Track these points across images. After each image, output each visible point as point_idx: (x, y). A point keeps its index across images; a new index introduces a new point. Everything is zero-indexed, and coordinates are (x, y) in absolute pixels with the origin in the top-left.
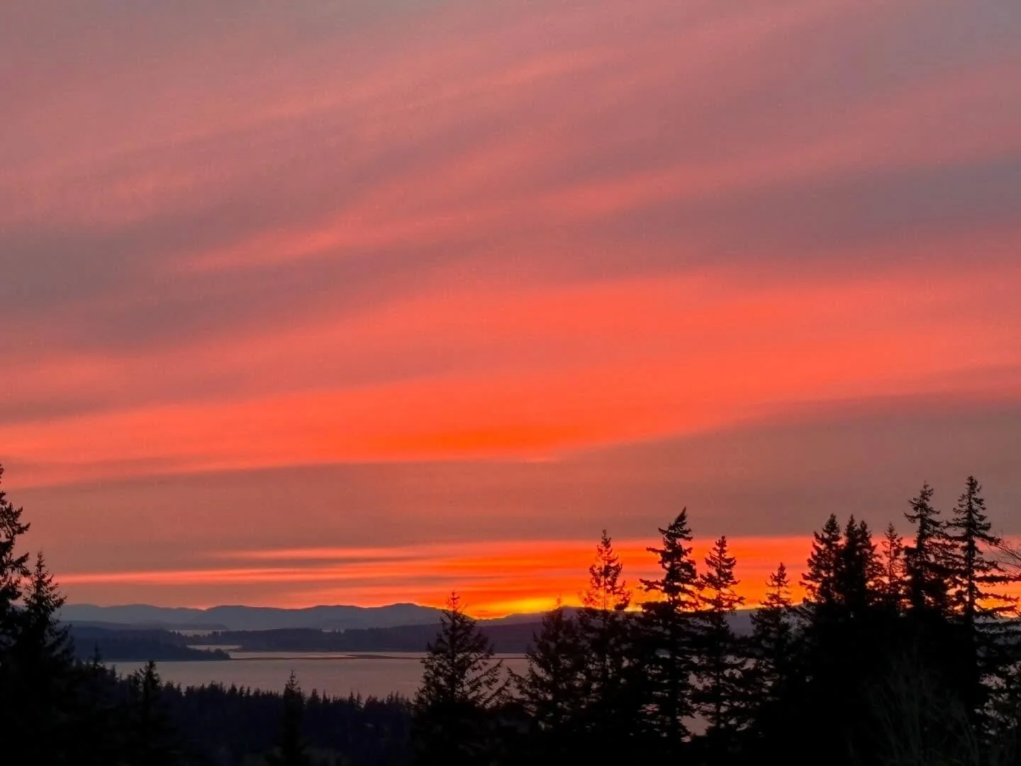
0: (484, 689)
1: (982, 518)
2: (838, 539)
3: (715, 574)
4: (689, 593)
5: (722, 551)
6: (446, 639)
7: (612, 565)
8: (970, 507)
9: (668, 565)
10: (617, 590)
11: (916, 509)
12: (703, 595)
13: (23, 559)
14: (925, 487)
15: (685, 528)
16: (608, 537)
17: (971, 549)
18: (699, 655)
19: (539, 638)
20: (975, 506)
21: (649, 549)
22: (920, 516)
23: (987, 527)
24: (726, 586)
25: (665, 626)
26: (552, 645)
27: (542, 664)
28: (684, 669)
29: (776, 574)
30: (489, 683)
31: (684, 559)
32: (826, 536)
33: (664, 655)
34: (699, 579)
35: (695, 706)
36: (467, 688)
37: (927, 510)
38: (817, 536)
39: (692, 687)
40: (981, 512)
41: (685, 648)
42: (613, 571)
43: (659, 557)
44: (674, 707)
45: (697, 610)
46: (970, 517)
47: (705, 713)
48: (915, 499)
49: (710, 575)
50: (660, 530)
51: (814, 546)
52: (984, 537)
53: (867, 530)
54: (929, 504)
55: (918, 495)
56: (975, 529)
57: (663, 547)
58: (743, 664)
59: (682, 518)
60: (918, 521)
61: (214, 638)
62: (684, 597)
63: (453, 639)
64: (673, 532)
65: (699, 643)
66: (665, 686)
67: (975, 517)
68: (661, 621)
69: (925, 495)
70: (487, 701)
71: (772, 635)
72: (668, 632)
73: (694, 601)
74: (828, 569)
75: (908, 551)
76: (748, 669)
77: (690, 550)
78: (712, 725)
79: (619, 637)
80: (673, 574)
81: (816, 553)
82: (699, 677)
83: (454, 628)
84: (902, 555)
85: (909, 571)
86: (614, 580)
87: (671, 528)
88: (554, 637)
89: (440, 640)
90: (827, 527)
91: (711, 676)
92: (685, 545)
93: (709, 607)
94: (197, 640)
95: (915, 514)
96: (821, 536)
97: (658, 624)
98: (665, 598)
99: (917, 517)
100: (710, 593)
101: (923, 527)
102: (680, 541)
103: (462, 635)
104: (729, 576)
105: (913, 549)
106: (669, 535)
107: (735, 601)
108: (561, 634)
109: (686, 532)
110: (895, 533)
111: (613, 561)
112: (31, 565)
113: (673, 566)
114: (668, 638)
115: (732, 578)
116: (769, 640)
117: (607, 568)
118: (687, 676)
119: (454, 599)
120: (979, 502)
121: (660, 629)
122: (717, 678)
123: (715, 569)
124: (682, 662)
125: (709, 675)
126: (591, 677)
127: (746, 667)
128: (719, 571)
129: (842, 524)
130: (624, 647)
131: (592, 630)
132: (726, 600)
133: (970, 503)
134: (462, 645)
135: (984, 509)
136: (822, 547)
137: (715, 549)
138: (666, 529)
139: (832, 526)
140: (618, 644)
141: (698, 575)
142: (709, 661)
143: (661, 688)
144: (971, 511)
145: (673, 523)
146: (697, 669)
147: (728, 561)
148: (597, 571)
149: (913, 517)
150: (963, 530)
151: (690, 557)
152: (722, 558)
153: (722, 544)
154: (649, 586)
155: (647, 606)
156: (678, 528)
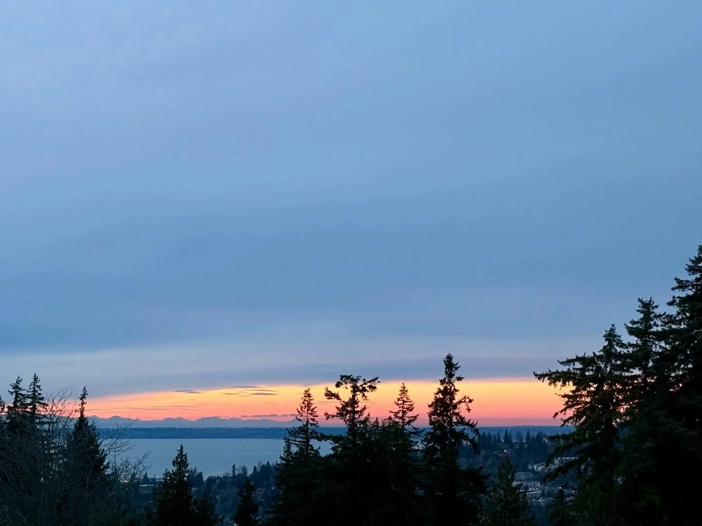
1: (40, 394)
8: (34, 389)
11: (13, 388)
14: (18, 378)
17: (34, 408)
20: (37, 389)
22: (16, 392)
23: (42, 399)
37: (19, 389)
40: (39, 392)
46: (34, 394)
48: (13, 384)
52: (40, 403)
54: (20, 386)
55: (15, 382)
56: (36, 399)
60: (14, 394)
67: (36, 394)
69: (18, 382)
75: (9, 407)
84: (6, 410)
85: (9, 417)
95: (13, 391)
99: (14, 392)
101: (17, 396)
105: (11, 407)
120: (39, 387)
133: (34, 387)
135: (41, 390)
144: (35, 391)
149: (12, 392)
150: (31, 400)
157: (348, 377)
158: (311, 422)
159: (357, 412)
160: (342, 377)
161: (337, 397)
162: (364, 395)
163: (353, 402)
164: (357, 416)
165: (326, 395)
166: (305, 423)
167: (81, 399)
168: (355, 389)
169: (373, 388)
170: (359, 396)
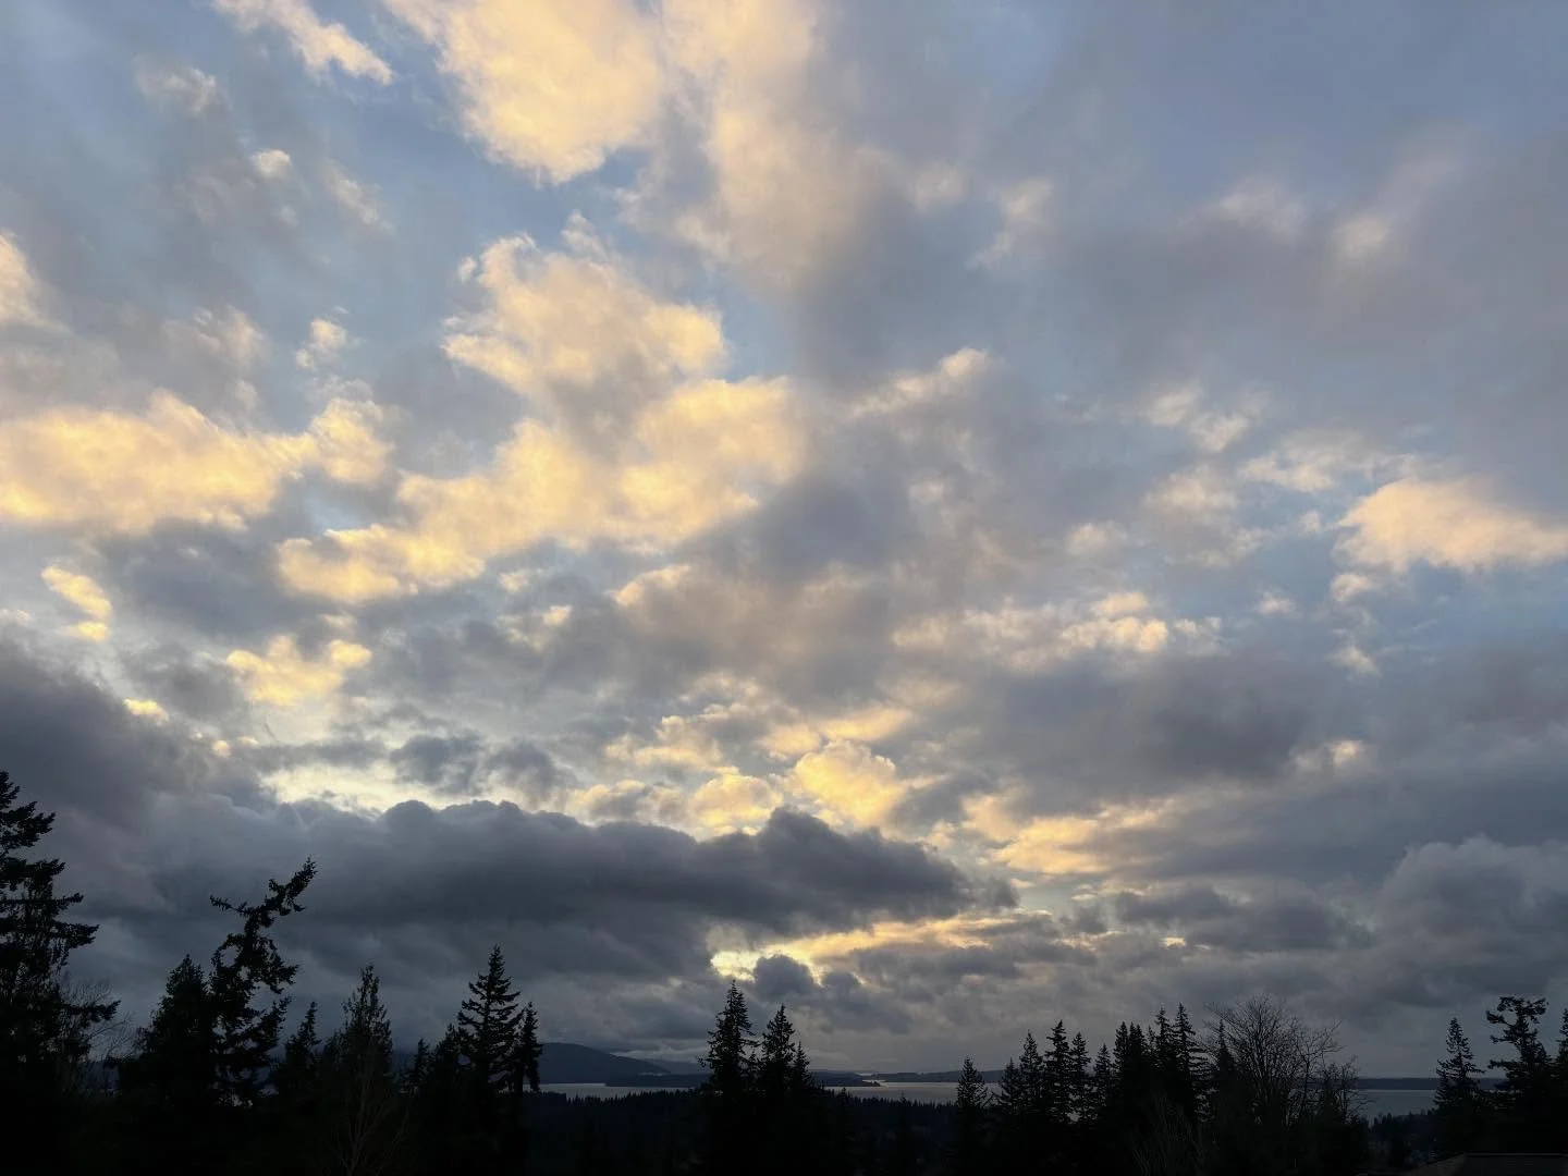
1: (1187, 1023)
2: (1127, 1032)
3: (1077, 1048)
4: (1066, 1057)
5: (1079, 1038)
6: (966, 1077)
7: (1033, 1044)
8: (1182, 1018)
9: (1056, 1044)
10: (1036, 1056)
11: (1159, 1019)
12: (1072, 1057)
13: (793, 1045)
14: (1162, 1009)
15: (1062, 1028)
16: (1030, 1032)
17: (1184, 1037)
18: (1073, 1085)
20: (1184, 1018)
21: (1047, 1037)
22: (1161, 1022)
23: (1190, 1027)
24: (1082, 1054)
25: (1057, 1072)
26: (1010, 1081)
27: (1006, 1089)
28: (1067, 1091)
31: (1063, 1042)
32: (1121, 1031)
33: (1058, 1085)
34: (1071, 1050)
35: (1073, 1108)
37: (1164, 1020)
38: (1117, 1031)
39: (1071, 1100)
41: (1067, 1082)
42: (1033, 1046)
43: (1053, 1041)
44: (1063, 1108)
45: (1070, 1065)
46: (1182, 1022)
47: (1077, 1112)
48: (1158, 1015)
49: (1075, 1048)
50: (1052, 1029)
51: (1117, 1035)
52: (1189, 1031)
54: (1164, 1017)
55: (1159, 1013)
56: (1185, 1028)
58: (1092, 1089)
59: (1061, 1024)
60: (1160, 1024)
61: (873, 1077)
62: (1064, 1059)
63: (968, 1078)
65: (1072, 1079)
66: (1059, 1099)
67: (1184, 1022)
69: (1162, 1012)
71: (1104, 1076)
72: (1059, 1074)
73: (1068, 1060)
74: (1123, 1045)
75: (1158, 1037)
77: (1065, 1037)
78: (1081, 1117)
79: (1038, 1077)
80: (1059, 1048)
81: (1117, 1038)
82: (1073, 1095)
83: (969, 1072)
84: (1156, 1040)
85: (1158, 1046)
86: (1034, 1050)
87: (1056, 1028)
88: (1010, 1077)
89: (963, 1078)
90: (1121, 1027)
91: (1079, 1094)
92: (1062, 1035)
93: (1075, 1063)
94: (866, 1078)
95: (1159, 1021)
97: (1054, 1071)
98: (1056, 1059)
100: (1075, 1057)
101: (1162, 1027)
102: (1060, 1034)
104: (1083, 1049)
106: (1056, 1031)
107: (1086, 1060)
108: (1013, 1076)
109: (1063, 1030)
110: (1151, 1029)
111: (1033, 1042)
112: (796, 1047)
113: (1058, 1045)
114: (1059, 1077)
116: (1103, 1078)
118: (1068, 1095)
119: (969, 1061)
120: (1185, 1016)
121: (1055, 1073)
122: (1081, 1096)
123: (1077, 1046)
124: (1065, 1088)
126: (1027, 1096)
127: (1093, 1091)
128: (1079, 1047)
129: (1128, 1027)
130: (1040, 1081)
131: (1026, 1074)
132: (1082, 1060)
133: (1181, 1016)
134: (972, 1081)
135: (1187, 1019)
136: (1119, 1036)
137: (1076, 1037)
138: (1054, 1028)
139: (1123, 1026)
140: (1038, 1080)
141: (1069, 1049)
142: (1077, 1088)
143: (1057, 1100)
144: (1182, 1020)
145: (1057, 1025)
146: (1073, 1092)
147: (1082, 1042)
148: (1027, 1048)
150: (1178, 1029)
151: (1066, 1041)
152: (1079, 1040)
153: (1079, 1035)
154: (1049, 1054)
155: (1049, 1063)
156: (1059, 1029)
157: (1510, 999)
158: (1463, 1053)
159: (1528, 1035)
160: (1503, 999)
161: (1501, 1020)
162: (1533, 1018)
163: (1521, 1025)
164: (1529, 1040)
165: (1489, 1019)
166: (1457, 1054)
168: (1521, 1012)
169: (1542, 1011)
170: (1528, 1019)
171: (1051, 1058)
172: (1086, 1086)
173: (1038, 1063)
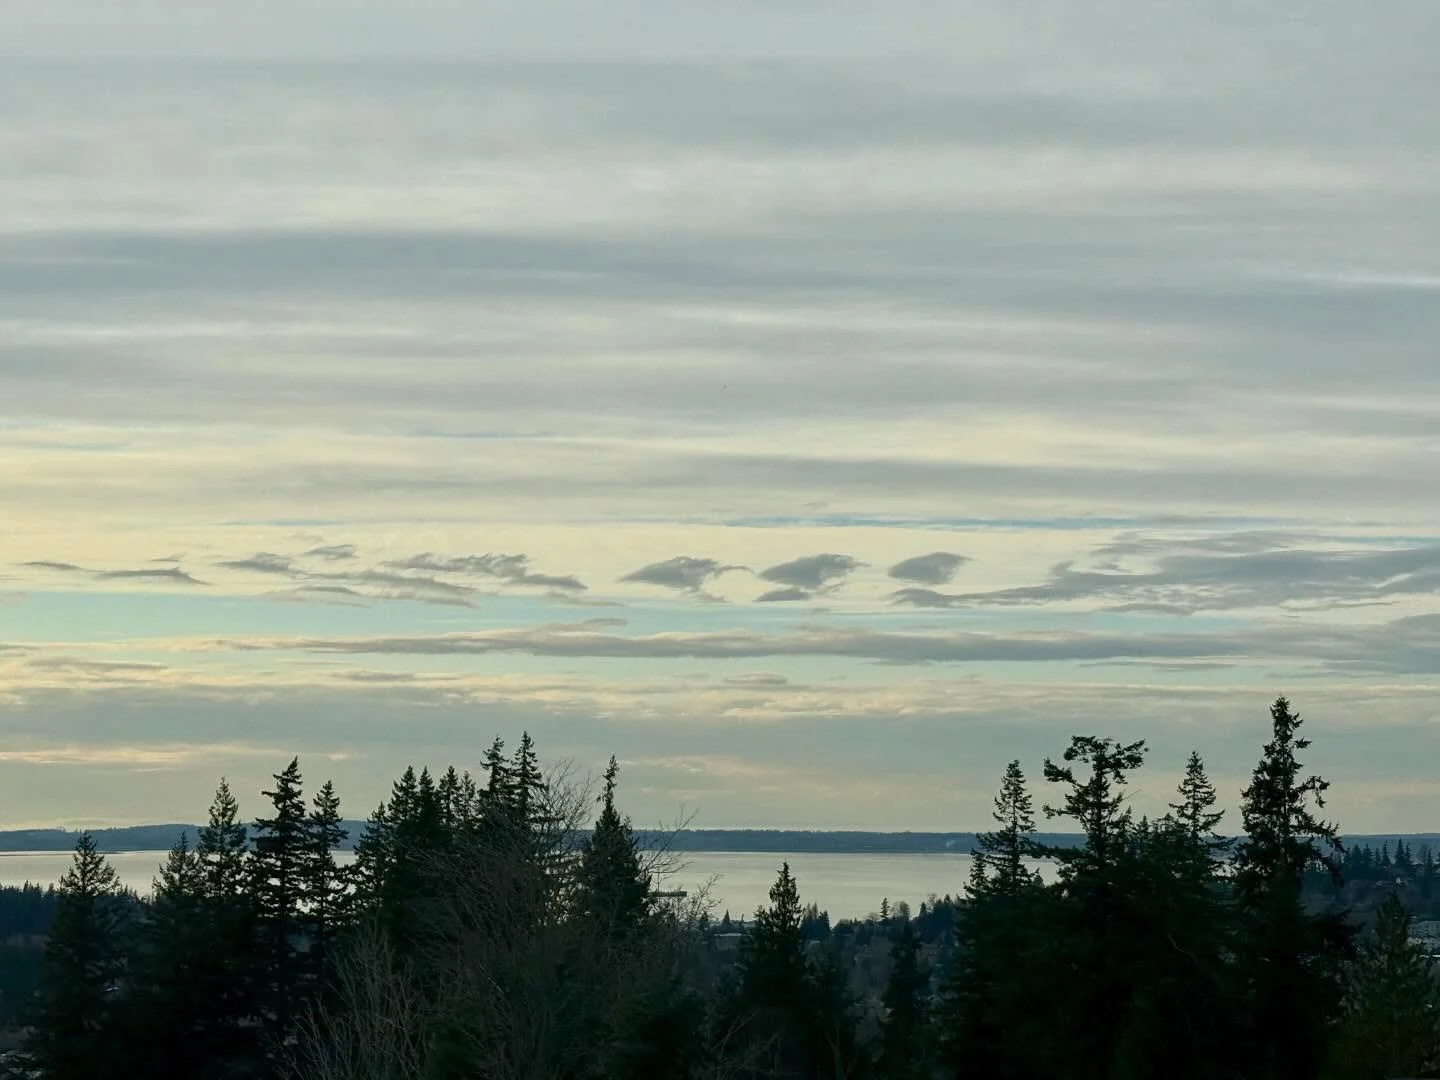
0: (111, 915)
1: (534, 769)
2: (413, 787)
3: (322, 813)
4: (299, 830)
5: (328, 794)
6: (78, 873)
7: (229, 807)
8: (525, 760)
9: (280, 806)
10: (233, 828)
11: (489, 758)
12: (310, 830)
14: (497, 740)
15: (297, 773)
16: (226, 783)
17: (525, 794)
18: (305, 882)
19: (165, 870)
20: (529, 759)
21: (263, 793)
22: (493, 764)
23: (538, 777)
24: (330, 824)
25: (277, 859)
26: (177, 876)
28: (293, 895)
29: (377, 811)
30: (115, 911)
31: (295, 800)
32: (404, 784)
33: (275, 882)
34: (308, 817)
35: (301, 927)
36: (96, 916)
37: (498, 759)
38: (396, 785)
39: (298, 911)
40: (533, 764)
41: (295, 876)
42: (230, 813)
43: (273, 799)
45: (305, 844)
46: (524, 768)
47: (309, 933)
48: (488, 750)
49: (317, 813)
50: (275, 776)
51: (394, 792)
52: (536, 785)
53: (454, 774)
54: (500, 754)
55: (491, 747)
56: (528, 777)
57: (277, 791)
58: (344, 889)
59: (294, 765)
60: (491, 768)
62: (294, 834)
63: (84, 874)
64: (285, 777)
65: (305, 872)
66: (276, 909)
67: (528, 768)
68: (273, 855)
69: (496, 746)
70: (113, 927)
71: (371, 864)
72: (279, 863)
73: (302, 836)
74: (405, 812)
75: (482, 792)
76: (349, 894)
77: (300, 793)
78: (315, 942)
79: (234, 868)
80: (284, 813)
81: (395, 799)
82: (304, 901)
83: (85, 864)
84: (477, 797)
85: (481, 810)
86: (230, 820)
87: (284, 774)
88: (178, 870)
89: (72, 874)
90: (406, 777)
91: (315, 900)
92: (295, 788)
93: (316, 841)
95: (489, 762)
96: (399, 785)
97: (271, 857)
98: (276, 834)
99: (490, 765)
100: (315, 829)
101: (495, 772)
102: (290, 785)
103: (92, 869)
104: (333, 814)
105: (486, 792)
106: (283, 780)
107: (339, 835)
108: (185, 867)
109: (297, 777)
110: (469, 779)
111: (230, 804)
113: (285, 807)
114: (278, 869)
115: (336, 816)
116: (368, 868)
117: (224, 809)
118: (295, 900)
119: (86, 839)
120: (532, 755)
121: (272, 861)
122: (320, 902)
123: (321, 808)
124: (290, 889)
125: (313, 900)
127: (346, 893)
128: (325, 811)
129: (417, 776)
130: (238, 877)
131: (210, 863)
132: (331, 834)
133: (524, 756)
134: (92, 878)
135: (536, 761)
136: (400, 794)
137: (322, 792)
138: (280, 774)
139: (409, 777)
140: (232, 875)
141: (306, 813)
142: (315, 887)
143: (270, 911)
144: (525, 763)
145: (286, 770)
146: (303, 895)
147: (333, 801)
148: (216, 813)
149: (486, 765)
150: (518, 779)
151: (300, 798)
152: (328, 799)
153: (328, 787)
154: (263, 824)
155: (260, 841)
156: (291, 774)
157: (1089, 741)
158: (1021, 822)
159: (1106, 805)
160: (1077, 740)
161: (1067, 776)
162: (1118, 775)
163: (1098, 786)
164: (1105, 813)
165: (1047, 773)
166: (1010, 825)
167: (608, 777)
168: (1102, 764)
169: (1135, 761)
170: (1109, 777)
171: (266, 832)
172: (334, 885)
173: (233, 844)
